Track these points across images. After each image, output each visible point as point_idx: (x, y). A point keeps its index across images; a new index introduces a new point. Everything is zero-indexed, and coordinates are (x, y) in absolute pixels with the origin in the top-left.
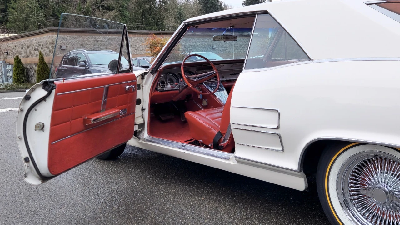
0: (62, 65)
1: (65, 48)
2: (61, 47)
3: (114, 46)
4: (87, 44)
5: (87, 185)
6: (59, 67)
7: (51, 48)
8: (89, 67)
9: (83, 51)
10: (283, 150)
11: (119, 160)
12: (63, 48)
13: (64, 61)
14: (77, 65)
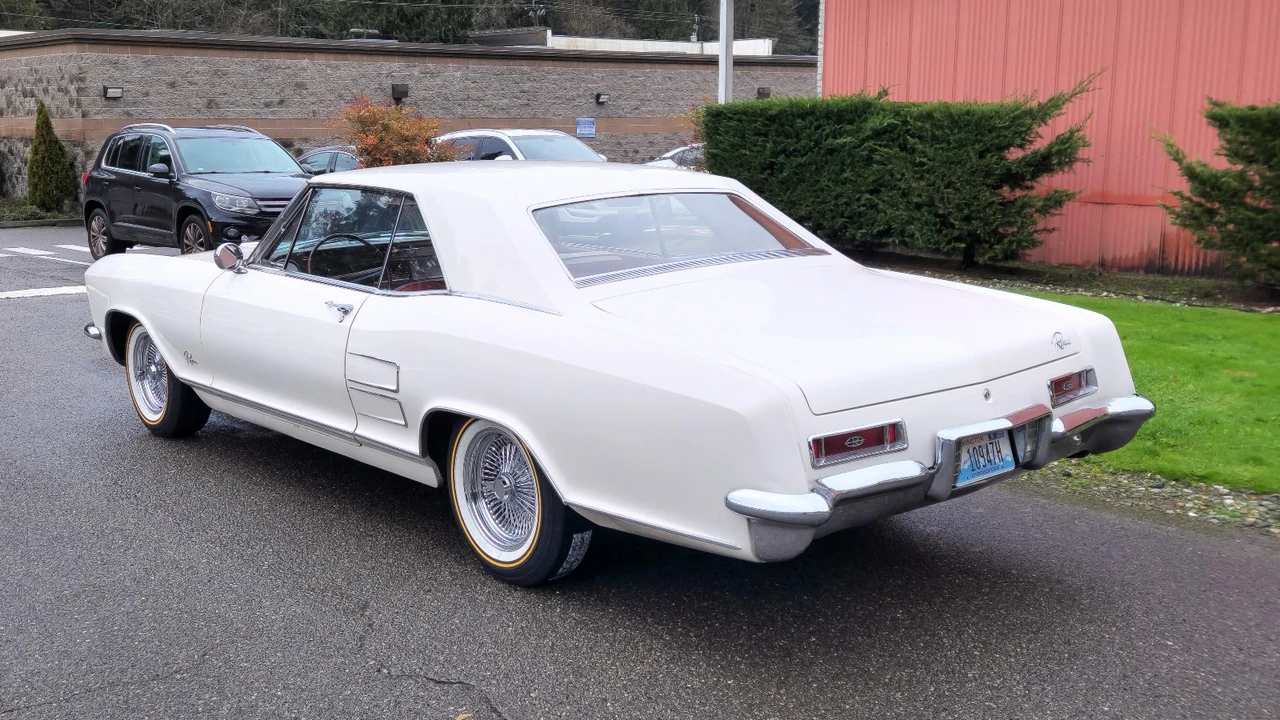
0: (103, 165)
1: (119, 95)
2: (105, 89)
3: (277, 90)
4: (190, 83)
5: (120, 483)
6: (93, 170)
7: (74, 94)
8: (178, 180)
9: (165, 129)
10: (406, 425)
11: (196, 438)
12: (111, 93)
13: (110, 150)
14: (145, 170)
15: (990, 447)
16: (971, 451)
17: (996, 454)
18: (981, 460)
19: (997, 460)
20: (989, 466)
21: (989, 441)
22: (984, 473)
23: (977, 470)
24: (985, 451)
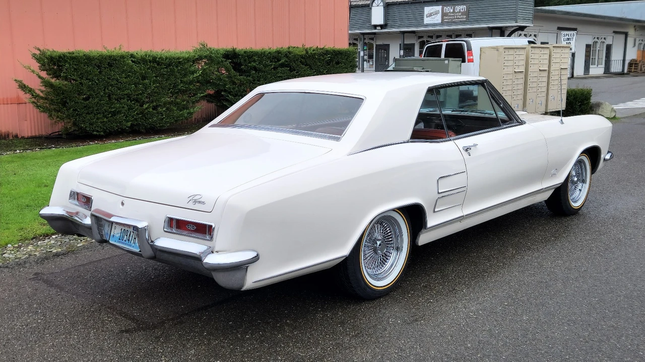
15: (132, 233)
16: (123, 230)
17: (133, 239)
18: (125, 237)
19: (132, 242)
20: (127, 241)
21: (132, 231)
22: (123, 243)
23: (121, 240)
24: (129, 234)
